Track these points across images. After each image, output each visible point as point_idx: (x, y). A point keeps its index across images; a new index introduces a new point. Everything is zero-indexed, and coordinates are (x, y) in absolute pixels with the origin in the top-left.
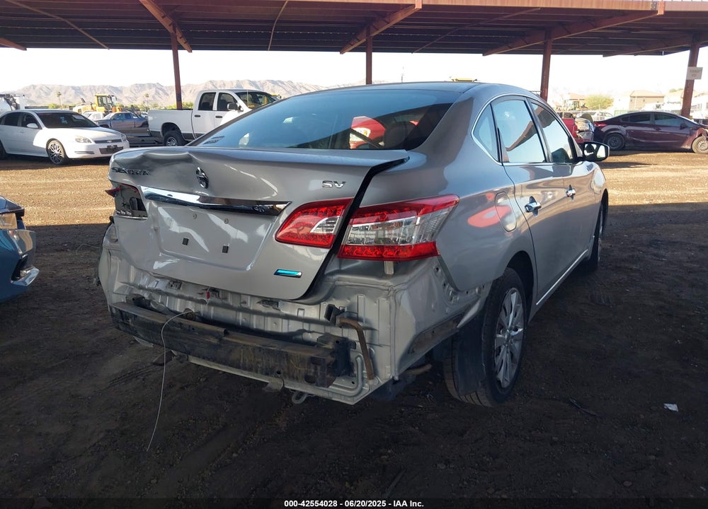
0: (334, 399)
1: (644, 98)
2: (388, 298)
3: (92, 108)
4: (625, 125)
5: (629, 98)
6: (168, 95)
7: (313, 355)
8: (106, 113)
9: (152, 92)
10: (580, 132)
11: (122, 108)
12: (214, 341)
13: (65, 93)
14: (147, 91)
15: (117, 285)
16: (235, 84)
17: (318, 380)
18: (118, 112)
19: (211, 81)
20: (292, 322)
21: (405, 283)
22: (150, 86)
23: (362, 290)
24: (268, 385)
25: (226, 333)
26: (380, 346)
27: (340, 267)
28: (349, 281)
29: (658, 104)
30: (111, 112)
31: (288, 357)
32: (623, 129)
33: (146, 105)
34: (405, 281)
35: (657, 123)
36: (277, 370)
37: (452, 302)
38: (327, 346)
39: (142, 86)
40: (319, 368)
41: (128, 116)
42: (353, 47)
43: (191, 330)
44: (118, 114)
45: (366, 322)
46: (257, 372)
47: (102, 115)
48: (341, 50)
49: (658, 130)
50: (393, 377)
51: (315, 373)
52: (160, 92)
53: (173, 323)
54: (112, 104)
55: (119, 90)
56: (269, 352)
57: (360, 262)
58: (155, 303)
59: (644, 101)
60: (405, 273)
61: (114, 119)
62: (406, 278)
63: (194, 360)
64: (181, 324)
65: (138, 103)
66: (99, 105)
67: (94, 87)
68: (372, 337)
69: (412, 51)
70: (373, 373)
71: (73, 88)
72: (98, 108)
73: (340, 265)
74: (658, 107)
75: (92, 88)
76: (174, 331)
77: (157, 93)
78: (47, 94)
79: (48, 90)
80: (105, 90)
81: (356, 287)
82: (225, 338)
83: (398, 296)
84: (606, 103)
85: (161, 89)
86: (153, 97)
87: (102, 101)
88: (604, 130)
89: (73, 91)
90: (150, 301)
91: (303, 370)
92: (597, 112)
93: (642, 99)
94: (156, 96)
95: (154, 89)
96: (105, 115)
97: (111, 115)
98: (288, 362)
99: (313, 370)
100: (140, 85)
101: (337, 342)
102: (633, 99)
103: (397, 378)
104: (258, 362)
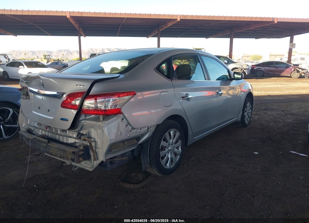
0: (86, 169)
1: (276, 56)
2: (100, 129)
3: (41, 60)
4: (263, 66)
5: (269, 56)
6: (72, 54)
7: (73, 151)
8: (48, 62)
9: (65, 53)
10: (245, 69)
11: (54, 60)
12: (45, 145)
13: (28, 54)
14: (63, 53)
15: (24, 125)
16: (101, 50)
17: (75, 160)
18: (52, 62)
19: (91, 49)
20: (72, 139)
21: (106, 124)
22: (65, 51)
23: (92, 127)
24: (66, 163)
25: (48, 142)
26: (98, 148)
27: (85, 118)
28: (88, 123)
29: (282, 58)
30: (50, 62)
31: (66, 151)
32: (263, 68)
33: (63, 59)
34: (106, 123)
35: (277, 66)
36: (63, 156)
37: (132, 132)
38: (80, 148)
39: (61, 51)
40: (75, 156)
41: (57, 63)
42: (152, 35)
43: (39, 141)
44: (52, 63)
45: (94, 139)
46: (57, 157)
47: (46, 63)
48: (148, 37)
49: (277, 68)
50: (103, 160)
51: (74, 158)
52: (69, 53)
53: (34, 138)
54: (50, 58)
55: (52, 53)
56: (60, 149)
57: (93, 116)
58: (35, 132)
59: (276, 57)
60: (107, 120)
61: (51, 64)
62: (107, 122)
63: (45, 154)
64: (36, 138)
65: (60, 58)
66: (44, 59)
67: (40, 51)
68: (96, 145)
69: (177, 37)
70: (96, 159)
71: (31, 51)
72: (44, 60)
73: (85, 117)
74: (281, 59)
75: (39, 52)
76: (34, 141)
77: (68, 53)
78: (20, 54)
79: (21, 53)
80: (45, 52)
81: (90, 125)
82: (48, 144)
83: (103, 128)
84: (260, 57)
85: (69, 52)
86: (66, 55)
87: (46, 57)
88: (255, 69)
89: (31, 53)
90: (33, 131)
91: (70, 156)
92: (255, 61)
93: (275, 56)
94: (67, 55)
95: (66, 52)
96: (47, 63)
97: (50, 63)
98: (66, 153)
99: (73, 157)
100: (60, 50)
101: (84, 146)
102: (271, 56)
103: (104, 161)
104: (58, 153)
